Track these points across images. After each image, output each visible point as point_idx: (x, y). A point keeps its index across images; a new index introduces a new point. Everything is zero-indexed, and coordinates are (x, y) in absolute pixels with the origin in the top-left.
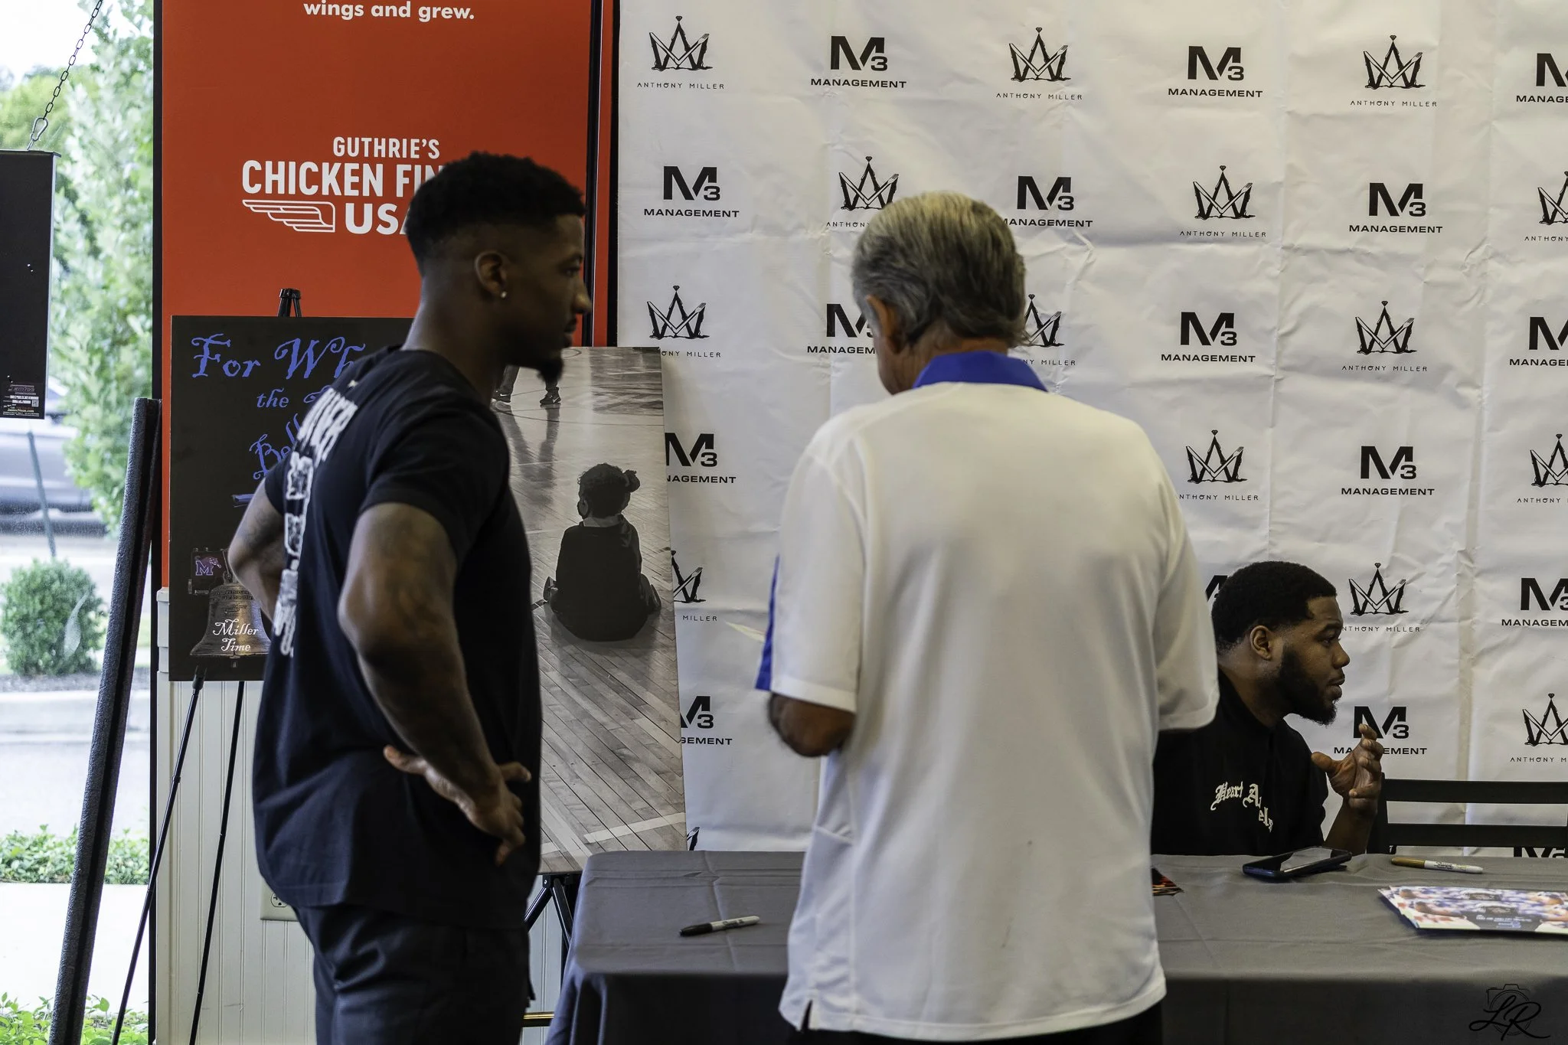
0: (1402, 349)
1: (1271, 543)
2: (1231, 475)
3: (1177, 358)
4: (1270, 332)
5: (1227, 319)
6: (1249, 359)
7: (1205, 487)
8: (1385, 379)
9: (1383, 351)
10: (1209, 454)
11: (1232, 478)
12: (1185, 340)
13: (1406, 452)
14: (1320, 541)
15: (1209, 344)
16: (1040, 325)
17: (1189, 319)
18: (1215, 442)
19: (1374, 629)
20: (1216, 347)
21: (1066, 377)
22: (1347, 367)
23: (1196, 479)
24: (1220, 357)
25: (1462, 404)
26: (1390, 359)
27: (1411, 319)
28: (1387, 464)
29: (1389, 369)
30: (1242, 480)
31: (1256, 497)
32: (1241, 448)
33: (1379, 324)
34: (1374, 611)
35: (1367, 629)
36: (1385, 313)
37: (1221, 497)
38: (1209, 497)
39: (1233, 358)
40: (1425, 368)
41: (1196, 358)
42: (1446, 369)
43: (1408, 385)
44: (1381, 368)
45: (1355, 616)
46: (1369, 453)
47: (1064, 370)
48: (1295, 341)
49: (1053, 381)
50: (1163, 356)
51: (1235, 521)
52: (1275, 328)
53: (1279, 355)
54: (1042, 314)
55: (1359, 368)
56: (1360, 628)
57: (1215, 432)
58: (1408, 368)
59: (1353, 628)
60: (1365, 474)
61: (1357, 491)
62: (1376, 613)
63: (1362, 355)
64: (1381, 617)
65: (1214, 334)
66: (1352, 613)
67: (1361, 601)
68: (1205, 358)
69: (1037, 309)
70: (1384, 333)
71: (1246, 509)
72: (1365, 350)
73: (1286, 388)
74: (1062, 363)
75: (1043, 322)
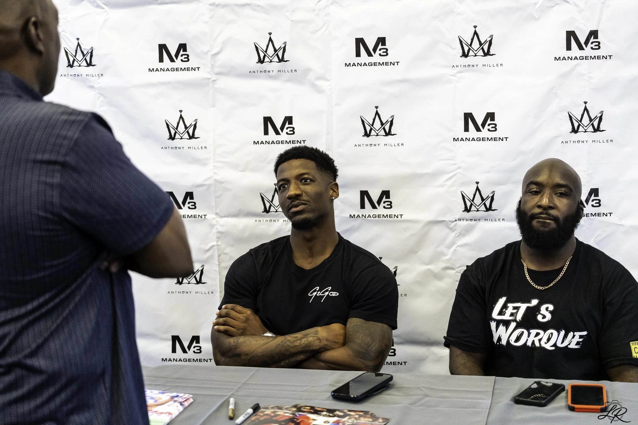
0: (281, 60)
1: (214, 173)
2: (191, 135)
3: (157, 70)
4: (206, 53)
5: (183, 47)
6: (197, 69)
7: (177, 142)
8: (274, 78)
9: (271, 62)
10: (178, 123)
11: (192, 137)
12: (161, 60)
13: (289, 120)
14: (242, 171)
15: (174, 61)
16: (84, 55)
17: (163, 48)
18: (181, 117)
19: (276, 221)
20: (178, 63)
21: (99, 83)
22: (252, 72)
23: (172, 138)
24: (181, 68)
25: (319, 90)
26: (275, 66)
27: (285, 43)
28: (278, 126)
29: (276, 72)
30: (197, 138)
31: (205, 147)
32: (196, 120)
33: (268, 46)
34: (275, 211)
35: (273, 221)
36: (270, 40)
37: (186, 148)
38: (180, 148)
39: (188, 69)
40: (295, 71)
41: (168, 70)
42: (308, 71)
43: (289, 80)
44: (271, 72)
45: (265, 213)
46: (268, 120)
47: (98, 79)
48: (220, 57)
49: (93, 86)
50: (149, 69)
51: (196, 161)
52: (208, 51)
53: (213, 66)
54: (84, 49)
55: (259, 72)
56: (269, 221)
57: (181, 111)
58: (286, 71)
59: (265, 221)
60: (266, 133)
61: (262, 143)
62: (276, 211)
63: (259, 64)
64: (279, 214)
65: (177, 56)
66: (263, 212)
67: (268, 205)
68: (173, 70)
69: (81, 46)
70: (271, 51)
71: (201, 154)
72: (261, 61)
73: (219, 85)
74: (97, 75)
75: (85, 53)
